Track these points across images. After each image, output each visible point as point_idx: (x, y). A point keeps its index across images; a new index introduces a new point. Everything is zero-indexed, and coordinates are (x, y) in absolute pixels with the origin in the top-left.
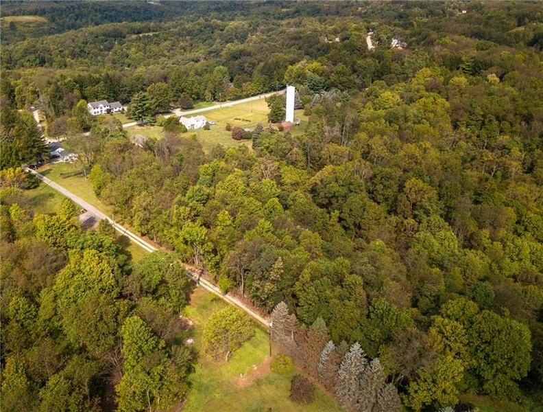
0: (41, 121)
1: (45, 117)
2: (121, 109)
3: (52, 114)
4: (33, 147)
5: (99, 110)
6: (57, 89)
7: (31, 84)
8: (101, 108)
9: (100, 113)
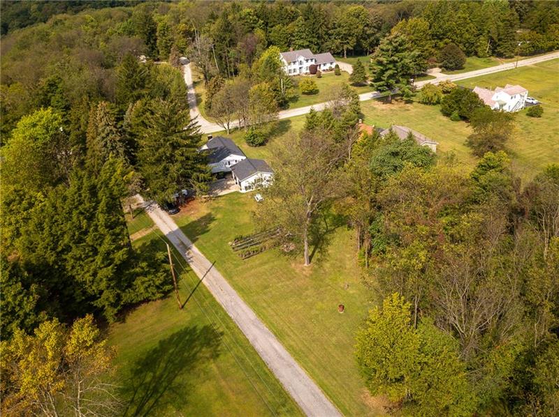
0: (195, 84)
1: (202, 76)
2: (333, 66)
3: (214, 70)
4: (171, 159)
5: (297, 66)
6: (227, 27)
7: (184, 20)
8: (301, 63)
9: (298, 72)
